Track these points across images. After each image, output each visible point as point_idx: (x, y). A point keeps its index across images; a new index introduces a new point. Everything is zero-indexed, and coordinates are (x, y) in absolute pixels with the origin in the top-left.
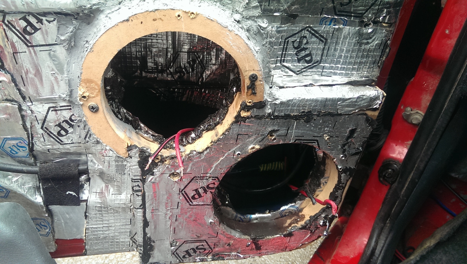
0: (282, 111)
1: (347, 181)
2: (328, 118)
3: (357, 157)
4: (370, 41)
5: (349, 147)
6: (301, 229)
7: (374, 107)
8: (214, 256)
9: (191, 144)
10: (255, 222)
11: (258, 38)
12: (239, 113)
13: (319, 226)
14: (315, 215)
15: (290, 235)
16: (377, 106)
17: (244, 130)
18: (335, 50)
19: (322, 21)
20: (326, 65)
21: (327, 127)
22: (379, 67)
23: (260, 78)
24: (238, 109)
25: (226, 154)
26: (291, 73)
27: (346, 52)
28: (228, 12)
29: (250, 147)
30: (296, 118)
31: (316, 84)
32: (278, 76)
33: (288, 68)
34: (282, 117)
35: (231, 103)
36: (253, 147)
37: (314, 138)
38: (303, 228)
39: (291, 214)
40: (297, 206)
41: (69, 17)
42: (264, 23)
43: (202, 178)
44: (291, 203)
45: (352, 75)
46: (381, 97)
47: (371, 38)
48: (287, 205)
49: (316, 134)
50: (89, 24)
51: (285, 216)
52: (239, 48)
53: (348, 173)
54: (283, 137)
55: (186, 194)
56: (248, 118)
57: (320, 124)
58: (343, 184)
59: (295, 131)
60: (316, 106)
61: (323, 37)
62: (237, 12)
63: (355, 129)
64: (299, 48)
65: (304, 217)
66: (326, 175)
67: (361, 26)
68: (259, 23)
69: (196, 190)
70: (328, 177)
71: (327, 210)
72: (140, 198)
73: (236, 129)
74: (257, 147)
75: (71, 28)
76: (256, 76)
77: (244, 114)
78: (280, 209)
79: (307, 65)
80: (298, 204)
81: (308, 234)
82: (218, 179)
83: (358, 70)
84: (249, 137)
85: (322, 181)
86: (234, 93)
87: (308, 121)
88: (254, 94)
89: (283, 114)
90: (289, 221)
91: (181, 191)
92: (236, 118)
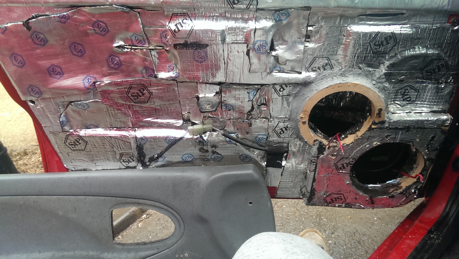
0: (394, 126)
1: (430, 166)
2: (419, 130)
3: (436, 152)
4: (443, 91)
5: (431, 146)
6: (399, 194)
7: (446, 125)
8: (346, 204)
9: (342, 140)
10: (370, 189)
11: (383, 91)
12: (371, 126)
13: (411, 193)
14: (409, 186)
15: (393, 197)
16: (448, 124)
17: (372, 134)
18: (424, 95)
19: (417, 82)
20: (419, 102)
21: (419, 134)
22: (449, 104)
23: (384, 110)
24: (370, 124)
25: (361, 147)
26: (399, 106)
27: (430, 96)
28: (369, 81)
29: (375, 143)
30: (401, 129)
31: (412, 112)
32: (392, 108)
33: (397, 104)
34: (393, 129)
35: (365, 121)
36: (376, 143)
37: (410, 140)
38: (401, 193)
39: (393, 185)
40: (397, 181)
41: (299, 85)
42: (387, 85)
43: (347, 158)
44: (394, 179)
45: (433, 107)
46: (450, 120)
47: (444, 90)
48: (391, 180)
49: (412, 138)
50: (305, 87)
51: (389, 187)
52: (375, 97)
53: (431, 161)
54: (393, 139)
55: (337, 166)
56: (375, 128)
57: (415, 133)
58: (427, 167)
59: (401, 136)
60: (412, 123)
61: (417, 89)
62: (374, 80)
63: (435, 136)
64: (403, 95)
65: (402, 188)
66: (417, 163)
67: (438, 84)
68: (384, 85)
69: (343, 165)
70: (418, 164)
71: (417, 183)
72: (314, 166)
73: (368, 134)
74: (379, 143)
75: (298, 89)
76: (382, 109)
77: (373, 127)
78: (386, 182)
79: (408, 102)
80: (398, 180)
81: (404, 198)
82: (355, 159)
83: (436, 105)
84: (375, 138)
85: (415, 166)
86: (368, 116)
87: (407, 131)
88: (380, 117)
89: (394, 127)
90: (392, 190)
91: (335, 164)
92: (369, 128)
